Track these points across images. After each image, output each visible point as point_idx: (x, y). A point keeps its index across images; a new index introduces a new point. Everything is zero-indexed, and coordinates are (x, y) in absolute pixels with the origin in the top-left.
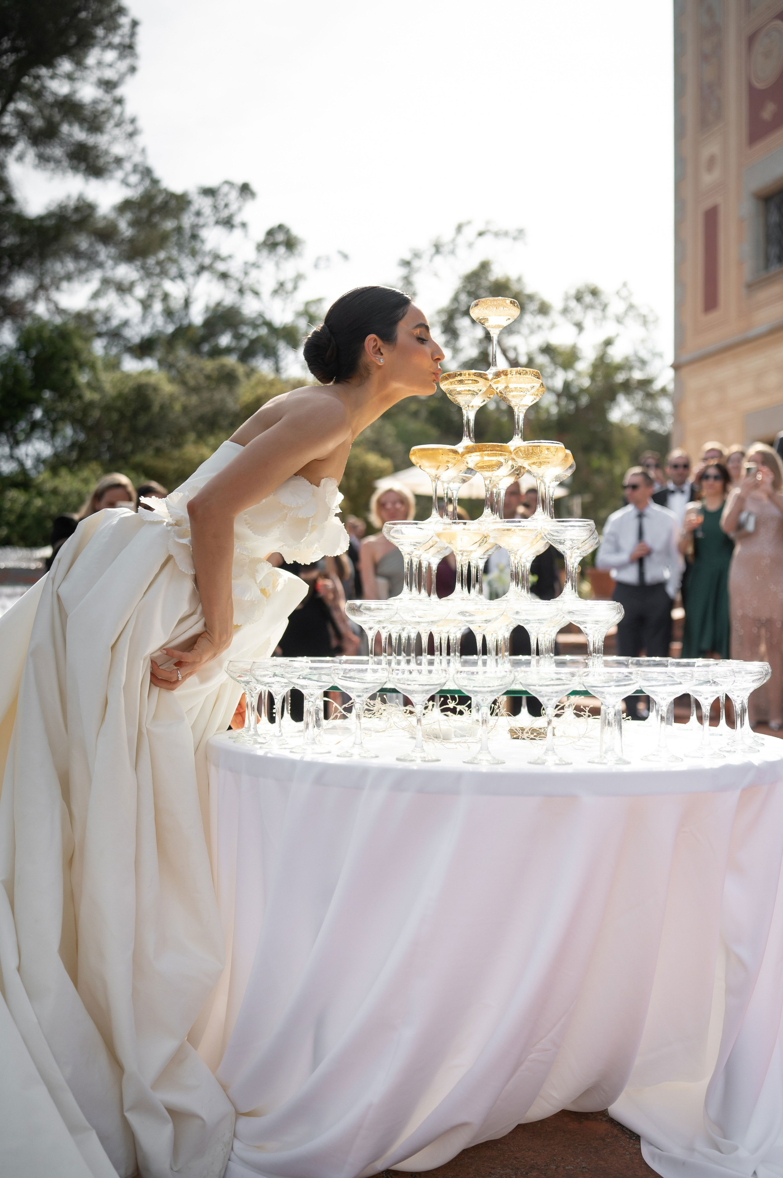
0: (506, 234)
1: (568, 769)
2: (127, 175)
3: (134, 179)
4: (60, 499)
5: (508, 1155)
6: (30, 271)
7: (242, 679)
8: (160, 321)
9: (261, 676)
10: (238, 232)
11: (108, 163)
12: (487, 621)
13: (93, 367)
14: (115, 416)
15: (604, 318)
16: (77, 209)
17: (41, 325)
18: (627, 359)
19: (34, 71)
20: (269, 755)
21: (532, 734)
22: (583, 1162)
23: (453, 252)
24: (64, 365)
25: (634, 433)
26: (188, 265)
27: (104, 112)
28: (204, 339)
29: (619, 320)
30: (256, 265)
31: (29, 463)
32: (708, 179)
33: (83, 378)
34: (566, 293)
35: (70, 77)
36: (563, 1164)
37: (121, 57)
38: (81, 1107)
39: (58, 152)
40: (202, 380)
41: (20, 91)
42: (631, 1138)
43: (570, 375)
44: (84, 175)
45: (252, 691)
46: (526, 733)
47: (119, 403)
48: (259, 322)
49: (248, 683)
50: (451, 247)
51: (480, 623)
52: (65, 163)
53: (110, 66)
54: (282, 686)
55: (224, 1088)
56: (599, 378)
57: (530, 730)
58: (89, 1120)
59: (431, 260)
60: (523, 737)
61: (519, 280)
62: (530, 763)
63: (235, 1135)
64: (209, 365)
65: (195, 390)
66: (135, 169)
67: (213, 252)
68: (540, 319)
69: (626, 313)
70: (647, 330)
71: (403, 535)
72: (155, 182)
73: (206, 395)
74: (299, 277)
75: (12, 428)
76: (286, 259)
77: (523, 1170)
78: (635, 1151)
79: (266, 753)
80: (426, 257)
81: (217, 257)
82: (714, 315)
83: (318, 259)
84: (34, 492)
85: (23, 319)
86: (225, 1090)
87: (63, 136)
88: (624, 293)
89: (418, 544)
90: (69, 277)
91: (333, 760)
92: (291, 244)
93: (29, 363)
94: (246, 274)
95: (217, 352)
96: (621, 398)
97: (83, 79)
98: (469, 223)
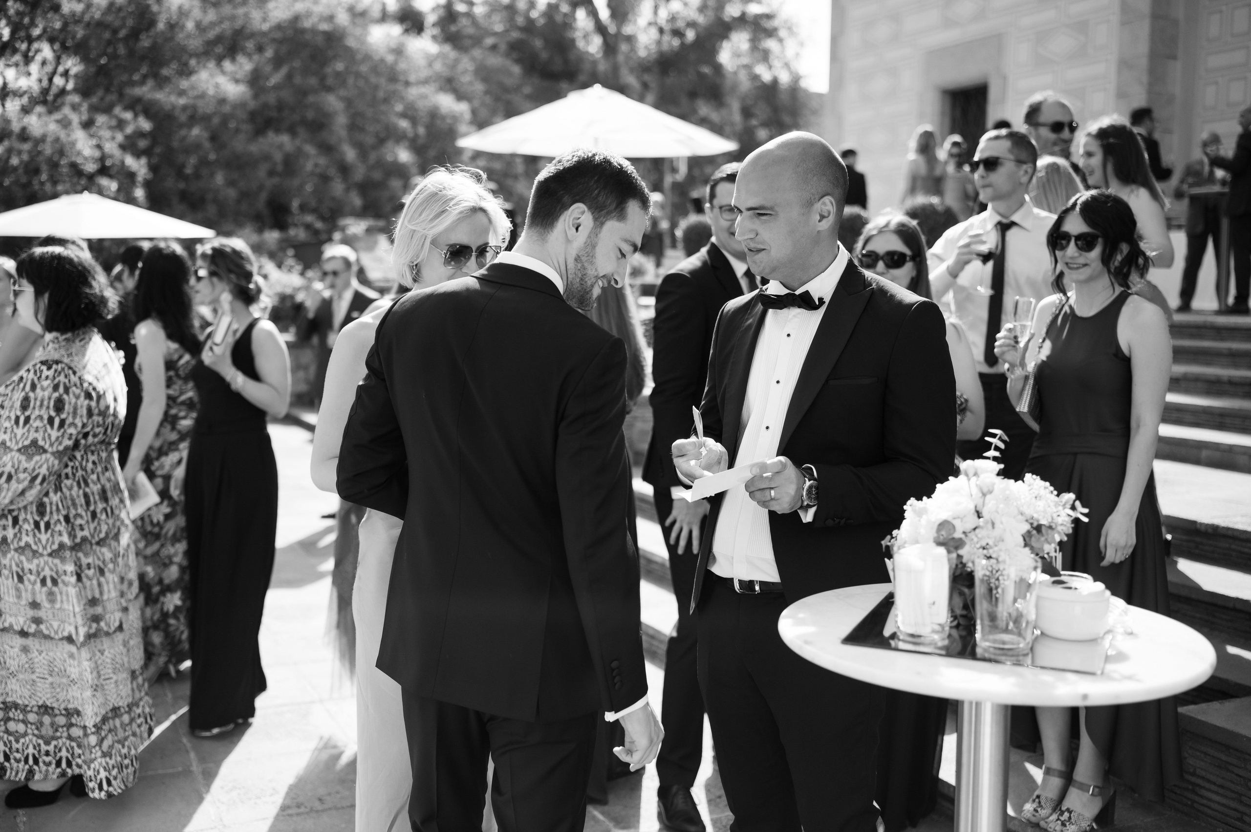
56: (709, 12)
96: (735, 35)
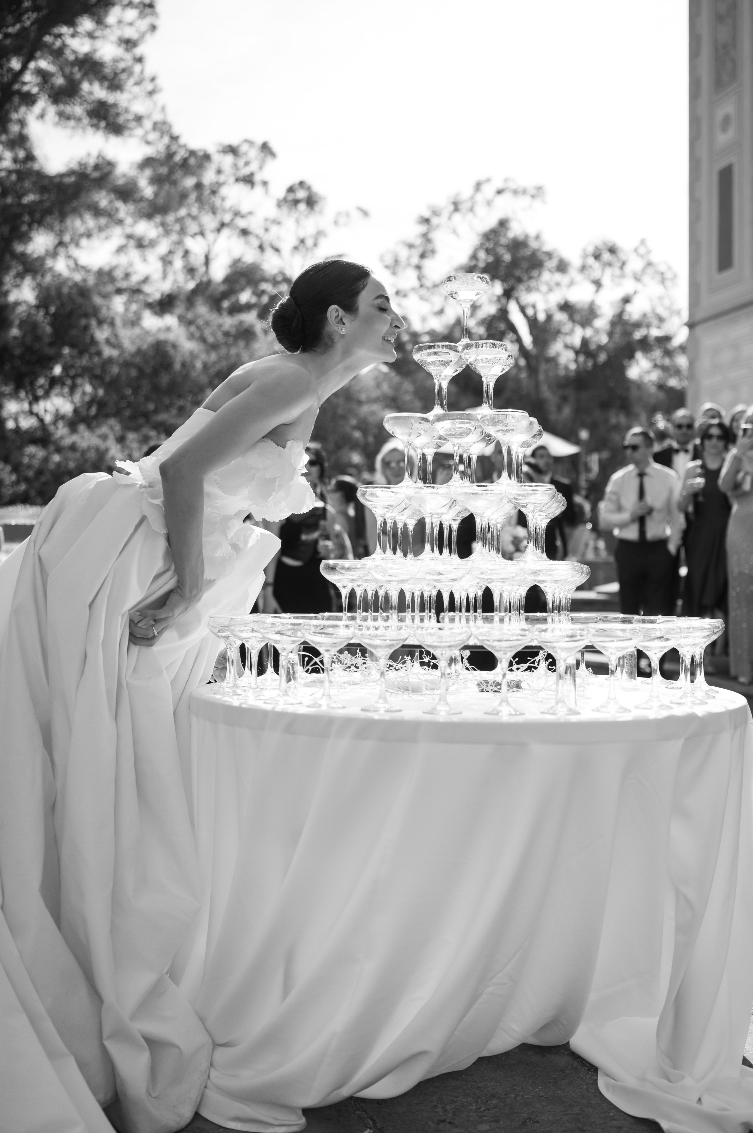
0: (524, 192)
1: (520, 719)
2: (147, 133)
3: (153, 136)
4: (78, 455)
5: (472, 1085)
6: (50, 228)
7: (223, 634)
8: (181, 278)
9: (240, 631)
10: (259, 189)
11: (128, 120)
12: (454, 580)
13: (112, 324)
14: (134, 373)
15: (623, 276)
16: (97, 167)
17: (60, 282)
18: (645, 315)
19: (56, 30)
20: (244, 706)
21: (496, 686)
22: (541, 1091)
23: (471, 210)
24: (83, 322)
25: (653, 389)
26: (209, 222)
27: (124, 70)
28: (225, 295)
29: (637, 279)
30: (277, 222)
31: (48, 418)
32: (722, 139)
33: (101, 335)
34: (584, 250)
35: (91, 35)
36: (522, 1093)
37: (142, 15)
38: (61, 1035)
39: (78, 110)
40: (220, 336)
41: (41, 50)
42: (589, 1070)
43: (588, 332)
44: (104, 132)
45: (232, 646)
46: (490, 686)
47: (138, 360)
48: (279, 278)
49: (228, 637)
50: (469, 204)
51: (447, 582)
52: (86, 120)
53: (131, 24)
54: (258, 641)
55: (202, 1020)
56: (617, 337)
57: (494, 683)
58: (68, 1047)
59: (450, 218)
60: (487, 690)
61: (538, 237)
62: (486, 713)
63: (211, 1065)
64: (228, 322)
65: (214, 347)
66: (155, 126)
67: (233, 209)
68: (558, 277)
69: (644, 270)
70: (665, 287)
71: (378, 499)
72: (174, 139)
73: (223, 351)
74: (320, 234)
75: (32, 384)
76: (307, 216)
77: (483, 1098)
78: (592, 1081)
79: (242, 704)
80: (445, 214)
81: (237, 214)
82: (728, 274)
83: (339, 214)
84: (52, 448)
85: (43, 276)
86: (203, 1023)
87: (83, 93)
88: (642, 250)
89: (390, 507)
90: (89, 235)
91: (302, 710)
92: (311, 202)
93: (49, 319)
94: (267, 230)
95: (237, 309)
96: (639, 355)
97: (104, 37)
98: (488, 180)
